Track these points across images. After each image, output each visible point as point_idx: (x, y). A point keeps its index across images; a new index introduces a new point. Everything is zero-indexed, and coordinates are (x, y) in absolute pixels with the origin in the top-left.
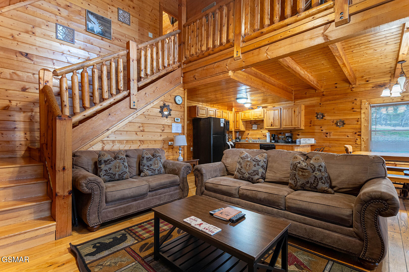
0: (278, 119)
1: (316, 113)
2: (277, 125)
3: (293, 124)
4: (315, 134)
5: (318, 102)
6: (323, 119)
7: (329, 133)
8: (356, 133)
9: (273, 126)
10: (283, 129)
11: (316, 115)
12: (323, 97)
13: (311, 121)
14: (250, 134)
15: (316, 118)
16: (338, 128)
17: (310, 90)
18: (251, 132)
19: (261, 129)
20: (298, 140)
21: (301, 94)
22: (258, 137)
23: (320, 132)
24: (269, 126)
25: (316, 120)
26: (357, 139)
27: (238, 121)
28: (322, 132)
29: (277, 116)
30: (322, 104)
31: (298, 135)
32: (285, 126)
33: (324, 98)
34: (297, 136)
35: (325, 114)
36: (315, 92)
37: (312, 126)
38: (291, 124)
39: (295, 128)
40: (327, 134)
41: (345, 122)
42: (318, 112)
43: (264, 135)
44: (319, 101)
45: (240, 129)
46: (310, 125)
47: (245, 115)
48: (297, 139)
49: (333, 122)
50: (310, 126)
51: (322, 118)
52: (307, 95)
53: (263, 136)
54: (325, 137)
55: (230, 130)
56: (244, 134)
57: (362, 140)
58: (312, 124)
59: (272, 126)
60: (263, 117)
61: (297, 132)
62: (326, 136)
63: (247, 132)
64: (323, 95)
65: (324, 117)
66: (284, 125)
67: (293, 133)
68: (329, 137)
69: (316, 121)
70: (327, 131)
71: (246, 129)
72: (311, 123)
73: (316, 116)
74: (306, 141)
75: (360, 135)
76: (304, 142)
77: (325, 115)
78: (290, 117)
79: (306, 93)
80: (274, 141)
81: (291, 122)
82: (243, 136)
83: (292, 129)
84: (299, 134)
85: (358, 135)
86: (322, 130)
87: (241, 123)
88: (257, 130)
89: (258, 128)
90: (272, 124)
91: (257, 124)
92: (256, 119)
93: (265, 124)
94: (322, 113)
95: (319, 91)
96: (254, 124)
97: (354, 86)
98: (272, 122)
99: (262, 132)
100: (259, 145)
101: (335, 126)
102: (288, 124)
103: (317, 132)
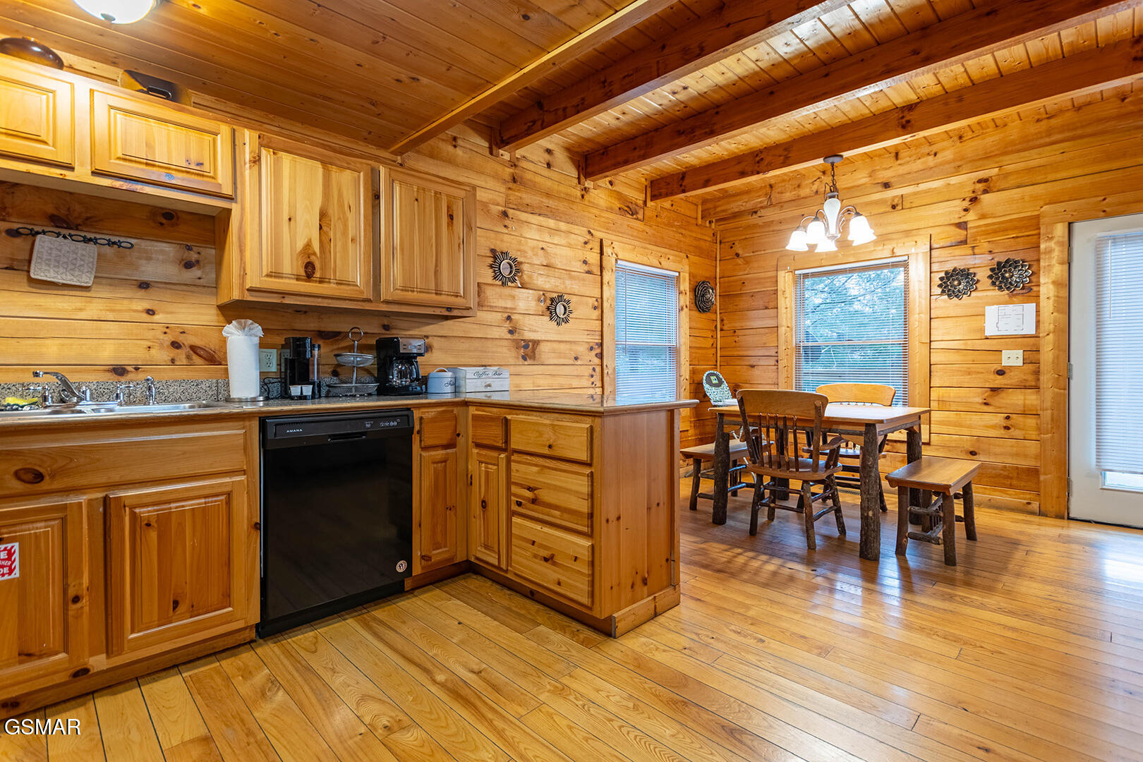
2: (349, 279)
4: (489, 345)
5: (498, 204)
7: (531, 345)
8: (592, 348)
9: (321, 281)
10: (384, 308)
11: (491, 261)
12: (515, 186)
15: (490, 272)
16: (555, 324)
17: (471, 132)
19: (146, 286)
20: (445, 376)
22: (109, 353)
23: (506, 340)
24: (287, 268)
25: (490, 281)
26: (593, 370)
28: (513, 341)
29: (351, 217)
32: (405, 289)
33: (516, 195)
35: (522, 263)
38: (436, 285)
39: (449, 309)
40: (526, 347)
41: (571, 306)
42: (501, 247)
43: (181, 339)
44: (501, 200)
49: (543, 301)
52: (459, 151)
53: (173, 352)
54: (522, 362)
57: (605, 372)
59: (309, 276)
60: (226, 189)
62: (524, 358)
64: (515, 180)
66: (399, 283)
70: (528, 336)
73: (491, 266)
74: (489, 381)
75: (601, 356)
76: (478, 384)
77: (525, 267)
78: (430, 241)
79: (455, 139)
80: (307, 390)
83: (438, 311)
85: (596, 355)
86: (512, 332)
88: (87, 288)
89: (106, 276)
90: (313, 258)
91: (95, 241)
92: (139, 188)
93: (242, 251)
94: (513, 254)
95: (505, 155)
96: (44, 233)
97: (589, 184)
98: (308, 245)
99: (150, 312)
100: (255, 424)
101: (548, 318)
102: (418, 282)
103: (496, 340)
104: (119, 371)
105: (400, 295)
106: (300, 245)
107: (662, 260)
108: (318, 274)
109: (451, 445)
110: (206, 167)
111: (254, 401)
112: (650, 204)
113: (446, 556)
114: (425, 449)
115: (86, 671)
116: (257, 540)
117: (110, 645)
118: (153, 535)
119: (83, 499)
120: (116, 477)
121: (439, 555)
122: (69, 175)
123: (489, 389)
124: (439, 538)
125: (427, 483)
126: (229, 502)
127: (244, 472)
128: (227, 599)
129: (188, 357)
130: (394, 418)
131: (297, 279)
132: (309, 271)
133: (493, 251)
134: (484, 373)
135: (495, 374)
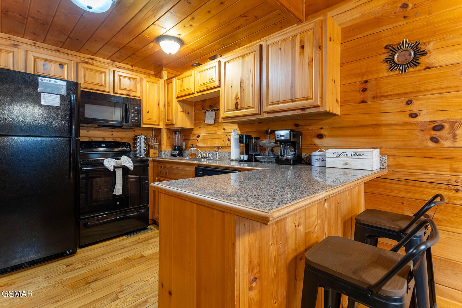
0: (253, 85)
1: (386, 47)
2: (251, 104)
3: (298, 96)
4: (383, 130)
5: (395, 2)
6: (417, 64)
7: (447, 126)
9: (241, 109)
11: (386, 56)
13: (366, 82)
14: (201, 136)
15: (385, 66)
18: (203, 132)
20: (316, 155)
22: (216, 143)
23: (404, 124)
24: (231, 107)
25: (385, 74)
27: (170, 103)
28: (416, 124)
29: (251, 76)
30: (411, 5)
31: (320, 136)
34: (317, 141)
35: (427, 44)
37: (369, 100)
38: (292, 95)
39: (303, 109)
40: (439, 128)
42: (396, 40)
45: (174, 122)
46: (360, 96)
47: (181, 85)
48: (316, 150)
50: (363, 102)
51: (414, 63)
54: (431, 144)
55: (143, 126)
56: (191, 138)
58: (369, 94)
59: (237, 109)
60: (218, 84)
61: (314, 128)
62: (434, 140)
63: (196, 132)
65: (423, 60)
66: (270, 100)
67: (305, 130)
68: (447, 144)
70: (439, 117)
71: (195, 124)
72: (364, 90)
73: (386, 61)
74: (347, 160)
76: (339, 162)
77: (430, 47)
80: (246, 157)
81: (292, 88)
82: (190, 143)
83: (296, 112)
84: (323, 132)
86: (414, 115)
87: (177, 108)
88: (213, 124)
89: (217, 120)
90: (238, 101)
91: (216, 110)
92: (203, 93)
93: (221, 104)
94: (413, 39)
98: (237, 95)
99: (224, 129)
100: (195, 169)
102: (281, 97)
103: (391, 125)
104: (218, 148)
110: (213, 79)
122: (194, 95)
123: (347, 167)
131: (234, 111)
132: (237, 106)
134: (343, 153)
135: (356, 154)
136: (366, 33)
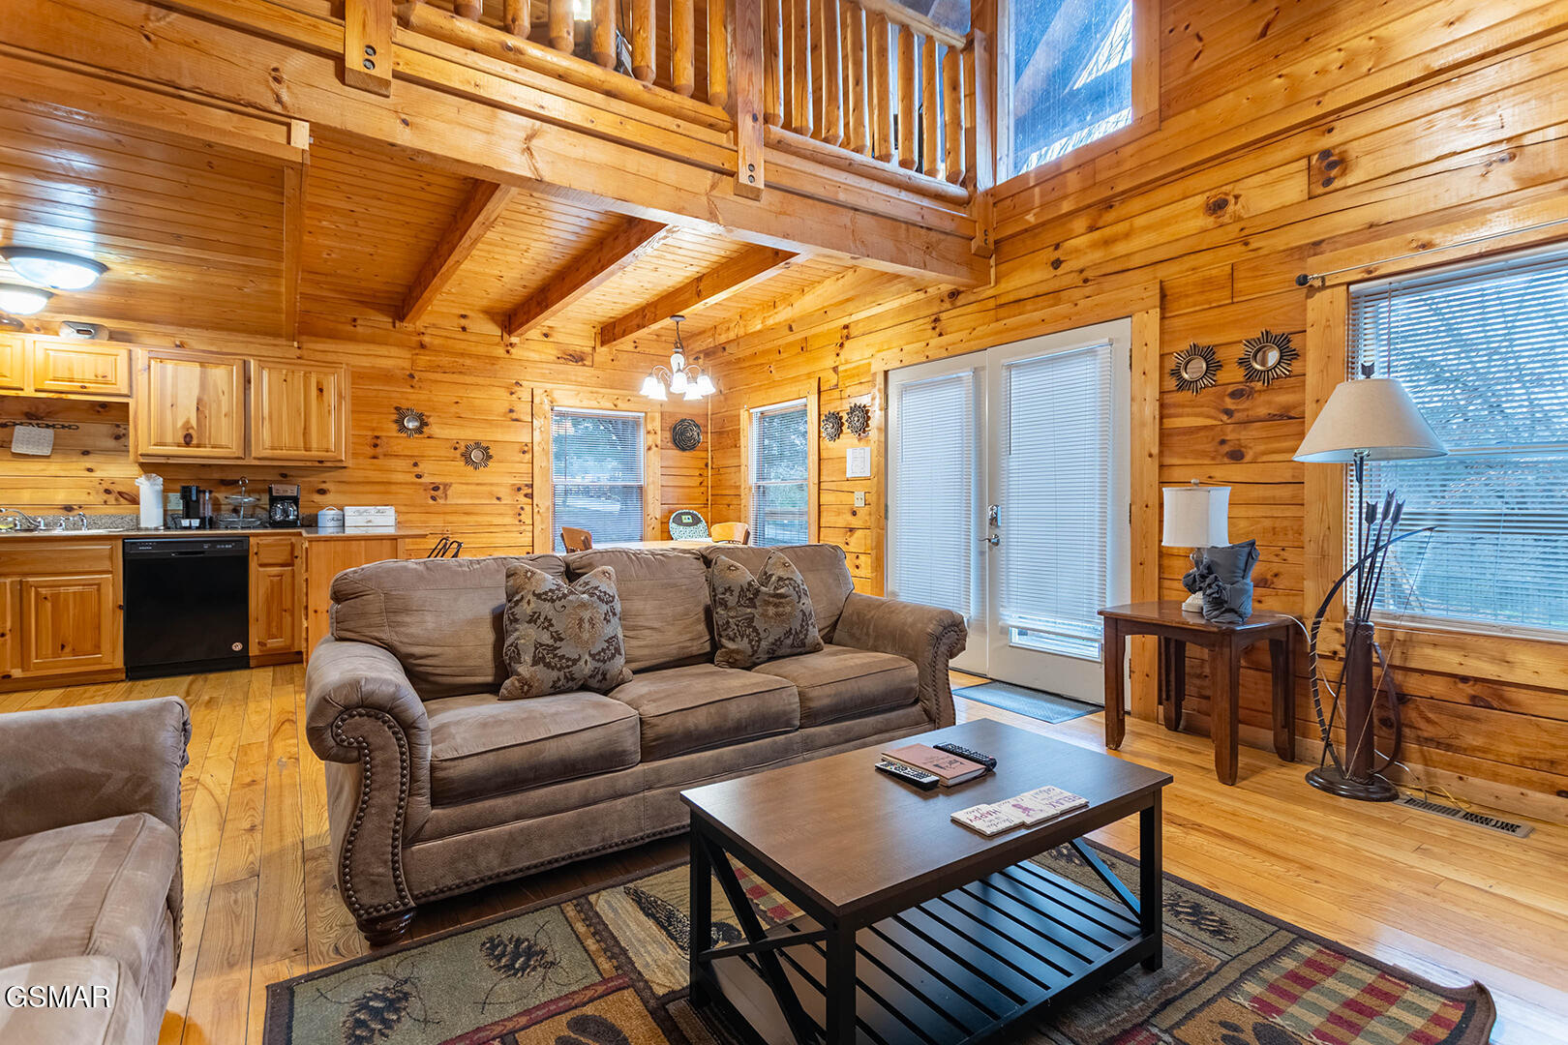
1: (397, 408)
2: (223, 443)
3: (314, 445)
4: (393, 488)
5: (403, 369)
6: (421, 432)
7: (442, 487)
8: (519, 489)
9: (196, 446)
10: (257, 463)
11: (395, 417)
12: (422, 351)
13: (377, 437)
15: (395, 427)
16: (470, 468)
17: (371, 311)
19: (86, 453)
20: (326, 514)
21: (332, 318)
22: (61, 497)
23: (413, 483)
24: (169, 439)
25: (395, 435)
26: (522, 509)
28: (420, 484)
29: (224, 400)
30: (416, 378)
31: (322, 492)
32: (273, 448)
33: (424, 359)
34: (317, 498)
35: (428, 417)
36: (390, 326)
37: (380, 456)
38: (305, 443)
39: (321, 462)
40: (436, 489)
41: (491, 452)
42: (404, 404)
43: (111, 487)
44: (407, 364)
46: (370, 451)
48: (322, 508)
49: (456, 449)
50: (374, 458)
51: (419, 430)
52: (360, 329)
53: (106, 497)
54: (431, 502)
57: (536, 510)
58: (380, 450)
59: (188, 444)
60: (125, 391)
61: (315, 480)
62: (434, 498)
64: (422, 346)
65: (425, 429)
66: (268, 444)
67: (298, 482)
68: (442, 502)
69: (399, 441)
70: (437, 480)
72: (376, 446)
73: (396, 421)
74: (369, 518)
75: (530, 496)
76: (361, 521)
77: (431, 420)
78: (298, 410)
79: (355, 320)
80: (196, 522)
81: (304, 434)
83: (309, 464)
84: (324, 486)
85: (526, 495)
86: (419, 476)
88: (48, 457)
89: (59, 448)
90: (191, 431)
91: (53, 426)
92: (64, 396)
93: (136, 430)
94: (418, 409)
95: (407, 326)
96: (21, 424)
97: (514, 340)
98: (188, 422)
99: (90, 470)
100: (120, 543)
101: (463, 463)
102: (286, 439)
103: (400, 483)
104: (68, 508)
105: (268, 453)
106: (180, 424)
107: (619, 403)
108: (195, 442)
109: (291, 564)
110: (109, 378)
111: (157, 529)
112: (599, 349)
113: (282, 644)
114: (261, 565)
115: (9, 676)
116: (120, 616)
117: (24, 664)
118: (49, 605)
119: (8, 580)
120: (26, 569)
121: (274, 643)
122: (21, 394)
123: (370, 524)
124: (274, 630)
125: (262, 591)
126: (99, 590)
127: (111, 572)
128: (97, 648)
129: (116, 500)
130: (229, 542)
131: (177, 446)
132: (188, 440)
133: (397, 409)
134: (365, 511)
135: (379, 511)
136: (376, 387)
